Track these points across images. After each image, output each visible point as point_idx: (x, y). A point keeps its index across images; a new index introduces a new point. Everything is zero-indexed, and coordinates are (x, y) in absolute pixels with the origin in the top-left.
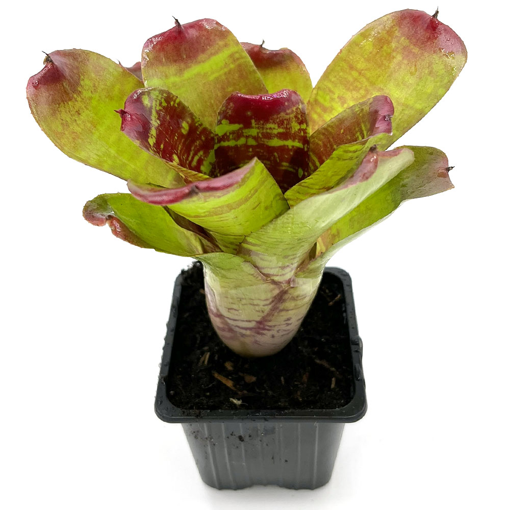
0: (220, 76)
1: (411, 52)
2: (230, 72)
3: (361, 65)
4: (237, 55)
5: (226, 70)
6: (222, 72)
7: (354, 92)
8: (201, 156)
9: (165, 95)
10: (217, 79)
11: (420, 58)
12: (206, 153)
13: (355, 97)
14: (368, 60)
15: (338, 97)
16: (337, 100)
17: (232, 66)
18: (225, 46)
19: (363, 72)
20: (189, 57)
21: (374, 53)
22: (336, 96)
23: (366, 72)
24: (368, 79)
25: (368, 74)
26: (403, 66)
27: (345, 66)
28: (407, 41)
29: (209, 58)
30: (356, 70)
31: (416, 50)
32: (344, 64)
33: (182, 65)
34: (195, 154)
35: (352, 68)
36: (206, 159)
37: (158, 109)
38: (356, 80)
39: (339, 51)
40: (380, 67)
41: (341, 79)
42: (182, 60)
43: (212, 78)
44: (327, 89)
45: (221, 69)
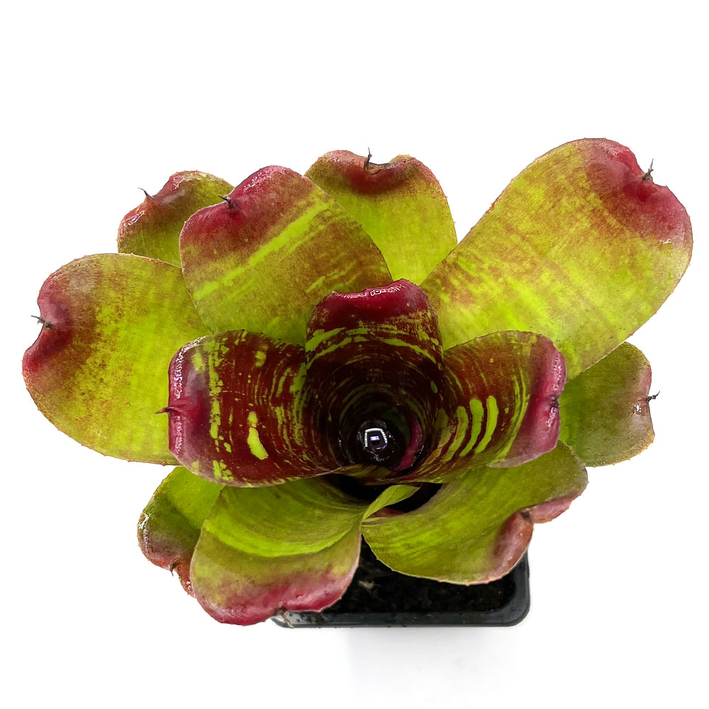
0: (305, 243)
1: (604, 221)
2: (319, 235)
3: (525, 226)
4: (328, 214)
5: (312, 234)
6: (307, 238)
7: (514, 264)
8: (289, 374)
9: (225, 339)
10: (301, 247)
11: (618, 234)
12: (296, 369)
13: (515, 271)
14: (536, 218)
15: (490, 267)
16: (487, 270)
17: (322, 227)
18: (308, 206)
19: (527, 236)
20: (252, 238)
21: (546, 208)
22: (486, 266)
23: (532, 236)
24: (535, 247)
25: (537, 240)
26: (591, 238)
27: (500, 226)
28: (600, 202)
29: (285, 227)
30: (517, 233)
31: (612, 221)
32: (498, 225)
33: (245, 251)
34: (280, 375)
35: (510, 229)
36: (295, 374)
37: (217, 364)
38: (516, 246)
39: (490, 206)
40: (555, 231)
41: (493, 245)
42: (244, 245)
43: (293, 249)
44: (472, 256)
45: (306, 234)
